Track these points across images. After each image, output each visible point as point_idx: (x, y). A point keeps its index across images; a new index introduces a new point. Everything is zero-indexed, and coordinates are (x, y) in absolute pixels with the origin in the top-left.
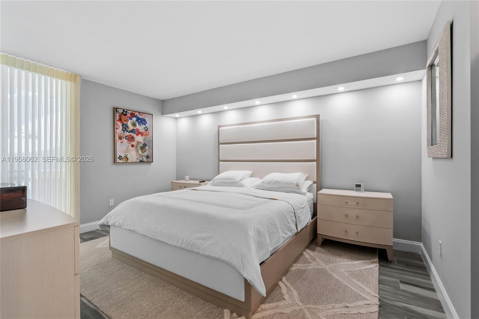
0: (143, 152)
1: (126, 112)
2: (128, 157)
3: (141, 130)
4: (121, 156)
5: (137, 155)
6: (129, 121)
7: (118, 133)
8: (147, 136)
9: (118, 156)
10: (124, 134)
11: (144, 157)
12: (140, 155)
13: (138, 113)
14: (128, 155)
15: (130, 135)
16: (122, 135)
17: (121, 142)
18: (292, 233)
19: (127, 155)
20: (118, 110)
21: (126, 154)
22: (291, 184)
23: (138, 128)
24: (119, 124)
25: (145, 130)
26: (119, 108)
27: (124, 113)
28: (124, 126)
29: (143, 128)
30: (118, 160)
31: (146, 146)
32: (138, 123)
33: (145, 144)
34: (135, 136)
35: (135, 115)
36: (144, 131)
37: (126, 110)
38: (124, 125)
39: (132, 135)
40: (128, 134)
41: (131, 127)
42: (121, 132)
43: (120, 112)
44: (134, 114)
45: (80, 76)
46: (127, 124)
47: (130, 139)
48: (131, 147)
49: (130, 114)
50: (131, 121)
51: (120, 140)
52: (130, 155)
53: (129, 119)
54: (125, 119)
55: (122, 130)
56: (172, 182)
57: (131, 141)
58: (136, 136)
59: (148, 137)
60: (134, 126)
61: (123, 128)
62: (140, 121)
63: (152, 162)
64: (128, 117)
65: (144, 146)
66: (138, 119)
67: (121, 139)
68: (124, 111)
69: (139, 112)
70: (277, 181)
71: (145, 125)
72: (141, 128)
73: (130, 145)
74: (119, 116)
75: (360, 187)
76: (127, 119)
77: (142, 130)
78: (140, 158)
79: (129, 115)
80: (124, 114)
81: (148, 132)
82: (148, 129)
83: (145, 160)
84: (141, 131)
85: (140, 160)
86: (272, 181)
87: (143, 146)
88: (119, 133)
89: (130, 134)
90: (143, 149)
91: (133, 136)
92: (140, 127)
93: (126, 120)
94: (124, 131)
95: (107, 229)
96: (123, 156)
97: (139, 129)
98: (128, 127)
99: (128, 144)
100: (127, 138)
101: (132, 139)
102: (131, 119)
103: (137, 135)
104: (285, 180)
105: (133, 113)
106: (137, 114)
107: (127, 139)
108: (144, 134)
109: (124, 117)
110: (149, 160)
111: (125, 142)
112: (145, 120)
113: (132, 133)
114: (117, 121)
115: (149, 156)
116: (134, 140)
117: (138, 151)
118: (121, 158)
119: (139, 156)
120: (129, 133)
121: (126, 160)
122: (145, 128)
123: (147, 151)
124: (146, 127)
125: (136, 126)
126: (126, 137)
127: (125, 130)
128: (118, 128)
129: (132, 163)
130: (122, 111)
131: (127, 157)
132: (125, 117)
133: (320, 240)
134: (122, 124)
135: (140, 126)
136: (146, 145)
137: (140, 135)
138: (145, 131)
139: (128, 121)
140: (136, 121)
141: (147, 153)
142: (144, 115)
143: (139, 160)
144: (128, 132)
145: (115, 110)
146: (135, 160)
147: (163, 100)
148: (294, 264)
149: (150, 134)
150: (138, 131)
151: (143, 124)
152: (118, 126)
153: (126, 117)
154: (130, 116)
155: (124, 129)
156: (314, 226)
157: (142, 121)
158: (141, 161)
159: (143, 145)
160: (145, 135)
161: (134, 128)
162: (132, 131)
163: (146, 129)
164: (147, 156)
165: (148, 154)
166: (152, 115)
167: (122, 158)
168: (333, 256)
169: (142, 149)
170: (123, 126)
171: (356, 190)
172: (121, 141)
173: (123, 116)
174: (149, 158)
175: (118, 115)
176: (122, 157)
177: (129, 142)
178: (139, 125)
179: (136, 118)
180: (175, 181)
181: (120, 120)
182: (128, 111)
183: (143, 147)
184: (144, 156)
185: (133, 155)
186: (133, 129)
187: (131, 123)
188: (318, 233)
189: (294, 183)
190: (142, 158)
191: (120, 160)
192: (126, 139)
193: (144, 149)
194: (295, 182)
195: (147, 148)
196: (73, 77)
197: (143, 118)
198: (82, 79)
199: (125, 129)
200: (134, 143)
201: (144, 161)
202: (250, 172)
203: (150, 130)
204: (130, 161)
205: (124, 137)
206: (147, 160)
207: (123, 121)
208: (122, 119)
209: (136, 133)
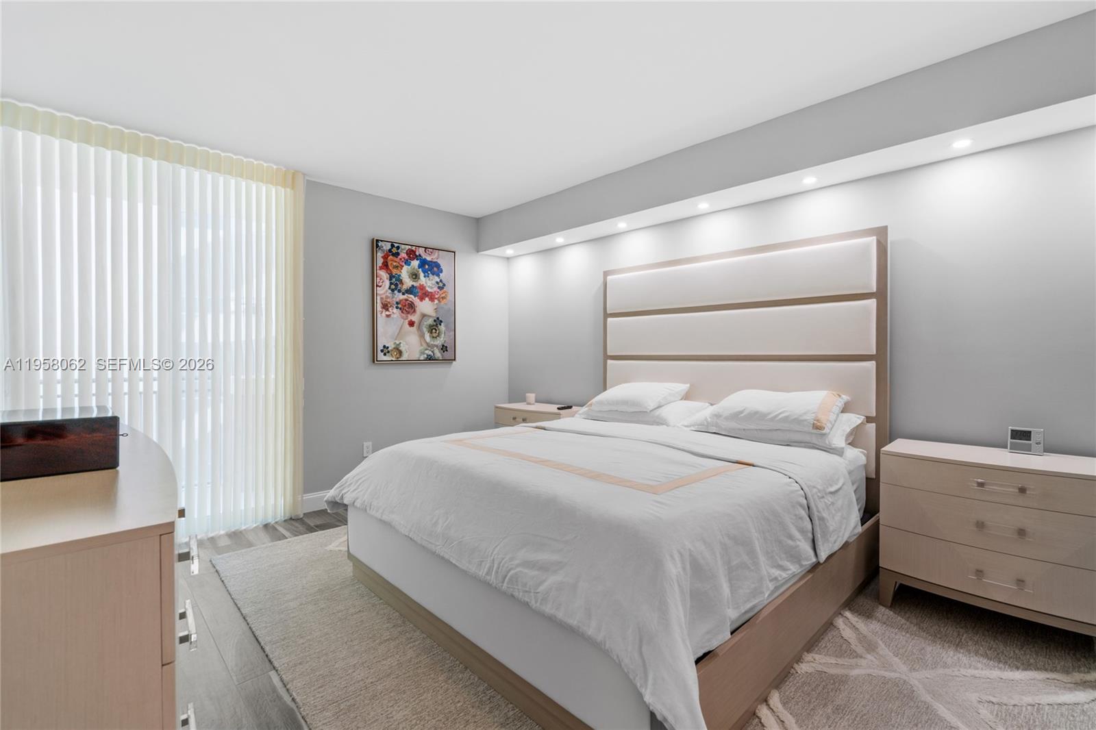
0: (433, 337)
1: (398, 248)
2: (402, 348)
3: (429, 287)
4: (388, 347)
5: (422, 345)
6: (404, 268)
7: (382, 294)
8: (442, 302)
9: (380, 347)
10: (393, 297)
11: (435, 348)
12: (427, 344)
13: (424, 249)
14: (402, 345)
15: (407, 300)
16: (388, 300)
17: (388, 316)
18: (801, 566)
19: (400, 343)
20: (380, 244)
21: (398, 343)
22: (798, 421)
23: (424, 283)
24: (383, 274)
25: (439, 288)
26: (382, 241)
27: (394, 251)
28: (394, 279)
29: (434, 282)
30: (381, 356)
31: (440, 325)
32: (424, 272)
33: (438, 318)
34: (416, 300)
35: (417, 254)
36: (436, 289)
37: (397, 245)
38: (394, 277)
39: (410, 299)
40: (401, 297)
41: (408, 282)
42: (388, 294)
43: (384, 248)
44: (414, 252)
45: (304, 175)
46: (400, 275)
47: (405, 308)
48: (408, 326)
49: (405, 251)
50: (409, 267)
51: (384, 310)
52: (406, 344)
53: (403, 264)
54: (395, 264)
55: (390, 288)
56: (497, 407)
57: (408, 313)
58: (418, 300)
59: (446, 304)
60: (415, 278)
61: (391, 284)
62: (427, 267)
63: (455, 360)
64: (401, 259)
65: (437, 324)
66: (423, 263)
67: (387, 310)
68: (393, 246)
69: (426, 248)
70: (756, 413)
71: (438, 275)
72: (429, 283)
73: (407, 322)
74: (382, 257)
75: (1030, 440)
76: (401, 263)
77: (432, 288)
78: (427, 352)
79: (403, 255)
81: (444, 292)
82: (444, 285)
83: (438, 354)
84: (429, 290)
85: (427, 355)
86: (741, 412)
87: (435, 323)
88: (384, 296)
89: (405, 297)
90: (434, 331)
91: (413, 303)
92: (427, 281)
93: (397, 267)
94: (393, 290)
95: (341, 511)
96: (391, 346)
97: (425, 285)
98: (401, 281)
99: (402, 320)
100: (400, 306)
101: (411, 307)
102: (407, 263)
103: (422, 299)
104: (780, 411)
105: (412, 250)
106: (421, 251)
107: (400, 309)
108: (437, 296)
109: (392, 261)
110: (448, 355)
111: (395, 316)
112: (438, 266)
113: (409, 296)
114: (378, 268)
115: (446, 347)
116: (414, 311)
117: (422, 336)
118: (386, 351)
119: (425, 346)
120: (403, 294)
121: (398, 356)
122: (437, 283)
123: (443, 335)
124: (441, 281)
125: (419, 278)
126: (397, 303)
127: (396, 289)
128: (380, 285)
129: (410, 362)
130: (388, 246)
131: (400, 349)
132: (395, 259)
133: (888, 587)
134: (388, 276)
135: (428, 279)
136: (441, 321)
137: (427, 299)
138: (438, 290)
139: (402, 269)
140: (419, 268)
141: (442, 339)
142: (436, 253)
143: (425, 356)
144: (401, 294)
145: (375, 244)
146: (416, 356)
147: (477, 217)
148: (806, 653)
149: (450, 297)
150: (422, 289)
151: (433, 274)
152: (381, 279)
153: (397, 260)
154: (407, 257)
155: (393, 287)
156: (870, 544)
157: (432, 268)
158: (430, 358)
159: (435, 321)
160: (438, 299)
161: (415, 284)
162: (410, 291)
163: (441, 285)
164: (443, 346)
165: (445, 341)
166: (455, 253)
167: (388, 352)
168: (934, 642)
169: (432, 330)
170: (390, 279)
171: (1011, 449)
172: (387, 313)
173: (391, 257)
174: (447, 351)
175: (380, 255)
176: (390, 349)
177: (403, 315)
178: (425, 277)
179: (418, 262)
180: (505, 403)
181: (385, 266)
182: (403, 246)
183: (434, 326)
184: (437, 346)
185: (412, 345)
186: (413, 286)
187: (408, 272)
188: (880, 565)
189: (806, 420)
190: (432, 352)
191: (385, 354)
192: (397, 308)
193: (436, 330)
194: (810, 417)
195: (442, 327)
196: (291, 177)
197: (434, 260)
198: (308, 180)
199: (396, 285)
200: (415, 318)
201: (437, 358)
202: (683, 387)
203: (449, 288)
204: (405, 357)
205: (393, 304)
206: (442, 355)
207: (391, 268)
208: (389, 265)
209: (420, 294)
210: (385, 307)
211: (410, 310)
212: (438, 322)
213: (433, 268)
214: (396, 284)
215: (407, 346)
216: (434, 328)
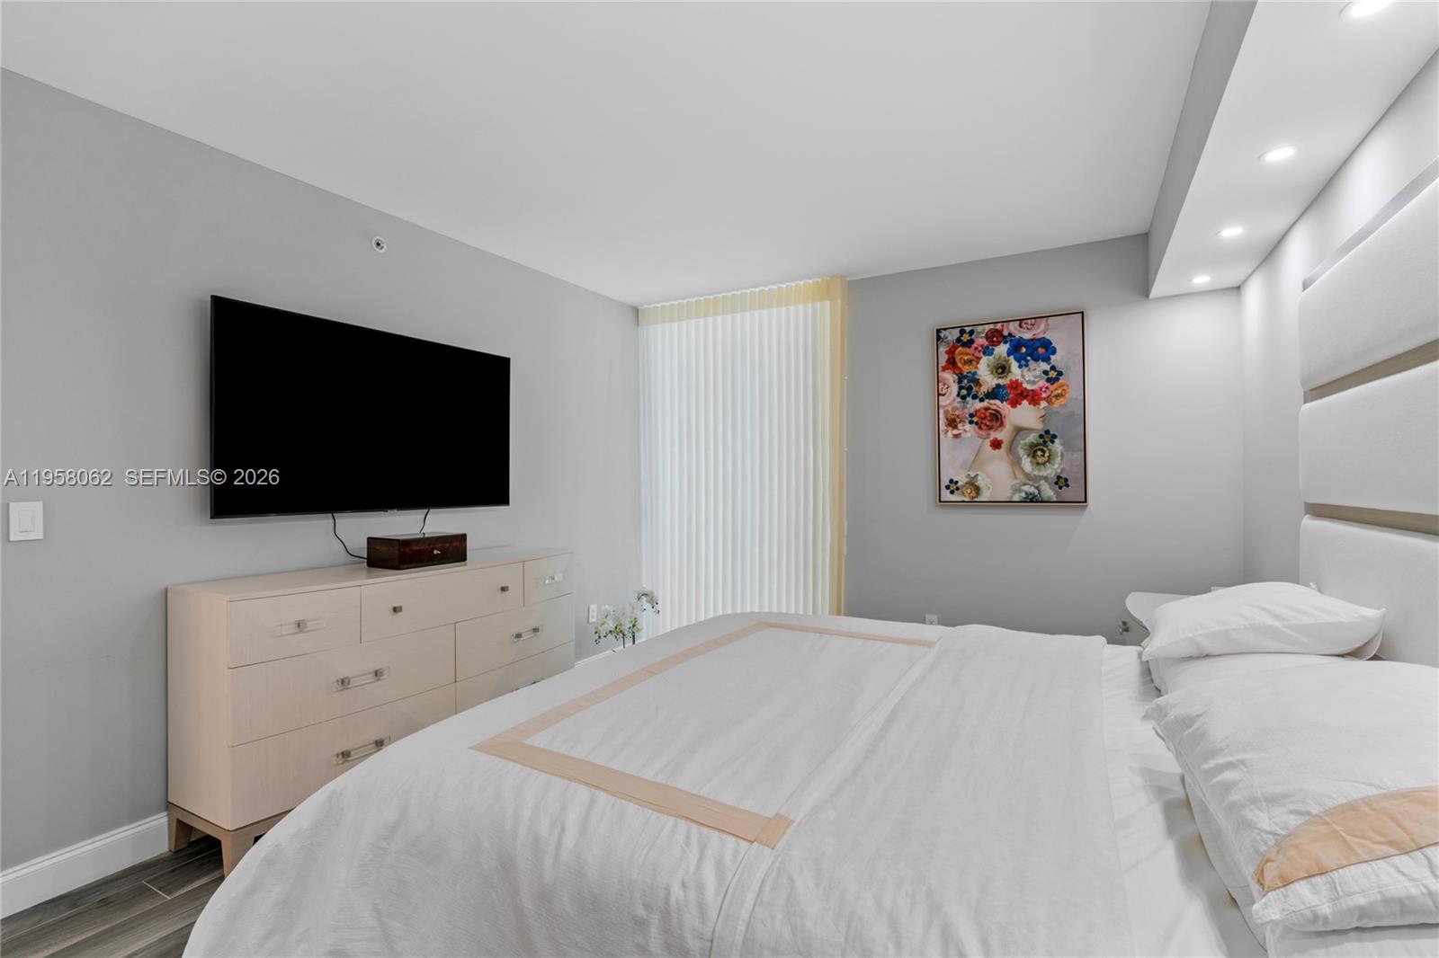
0: (1038, 464)
1: (971, 332)
2: (980, 482)
3: (1029, 382)
4: (957, 482)
5: (1016, 478)
6: (982, 361)
7: (946, 406)
8: (1057, 404)
9: (945, 482)
10: (964, 407)
11: (1043, 482)
12: (1027, 476)
14: (979, 478)
15: (987, 409)
16: (957, 413)
17: (956, 436)
19: (977, 475)
20: (942, 335)
21: (973, 475)
23: (1019, 377)
24: (949, 377)
25: (1049, 380)
26: (945, 329)
27: (965, 338)
28: (966, 381)
29: (1038, 373)
30: (946, 495)
31: (1053, 442)
32: (1018, 360)
33: (1047, 432)
34: (1004, 407)
35: (1005, 333)
36: (1043, 383)
37: (970, 328)
38: (966, 377)
39: (994, 407)
40: (978, 405)
41: (988, 380)
46: (975, 373)
47: (985, 421)
48: (990, 448)
49: (983, 335)
50: (991, 357)
51: (950, 428)
52: (988, 476)
55: (958, 395)
57: (990, 428)
58: (1009, 406)
59: (1065, 405)
60: (1002, 373)
61: (961, 388)
62: (1024, 350)
63: (1086, 502)
64: (976, 348)
65: (1045, 442)
66: (1017, 346)
67: (955, 427)
68: (962, 332)
69: (1021, 320)
71: (1047, 360)
72: (1029, 376)
73: (988, 442)
74: (947, 353)
76: (976, 355)
77: (1034, 383)
78: (1026, 488)
79: (981, 341)
80: (965, 340)
81: (1061, 386)
82: (1060, 374)
83: (1048, 491)
84: (1029, 387)
85: (1026, 493)
87: (1041, 441)
88: (950, 408)
89: (985, 404)
90: (1039, 453)
92: (1025, 373)
93: (970, 362)
94: (964, 398)
96: (962, 480)
97: (1021, 380)
98: (978, 382)
99: (981, 440)
100: (975, 419)
101: (996, 419)
102: (987, 351)
103: (1014, 404)
105: (997, 331)
106: (1013, 328)
107: (977, 423)
108: (1044, 395)
110: (1067, 493)
111: (969, 435)
113: (992, 401)
115: (1066, 480)
116: (1002, 424)
117: (1016, 462)
118: (953, 487)
119: (1021, 478)
120: (982, 400)
121: (973, 494)
122: (1046, 372)
123: (1058, 460)
124: (1053, 368)
125: (1010, 371)
126: (971, 415)
127: (969, 395)
128: (944, 392)
129: (994, 504)
130: (956, 333)
132: (967, 350)
134: (956, 377)
135: (1026, 369)
136: (1055, 436)
137: (1025, 402)
138: (1047, 384)
139: (978, 363)
140: (1009, 355)
141: (1056, 466)
143: (1023, 495)
146: (1005, 494)
147: (1144, 232)
149: (1073, 392)
150: (1016, 388)
151: (1036, 360)
152: (944, 384)
154: (986, 343)
155: (964, 392)
158: (1032, 500)
159: (1041, 436)
160: (1048, 400)
161: (1002, 382)
162: (993, 394)
163: (1053, 374)
164: (1059, 477)
165: (1063, 470)
166: (1082, 313)
167: (958, 489)
169: (1036, 451)
170: (960, 381)
172: (956, 432)
173: (960, 348)
174: (1067, 486)
175: (943, 349)
176: (959, 484)
177: (981, 432)
178: (1020, 367)
179: (1008, 345)
181: (952, 364)
182: (979, 329)
183: (1038, 444)
184: (1046, 479)
185: (998, 476)
186: (998, 386)
187: (988, 365)
190: (1037, 488)
191: (952, 492)
192: (971, 422)
193: (1044, 452)
195: (1057, 446)
197: (1040, 336)
199: (969, 389)
201: (1046, 499)
203: (1071, 379)
204: (985, 496)
205: (965, 417)
206: (1056, 493)
207: (960, 365)
208: (957, 360)
209: (1010, 396)
210: (952, 423)
211: (994, 423)
212: (1047, 437)
213: (1036, 349)
214: (968, 386)
215: (989, 480)
216: (1041, 446)
